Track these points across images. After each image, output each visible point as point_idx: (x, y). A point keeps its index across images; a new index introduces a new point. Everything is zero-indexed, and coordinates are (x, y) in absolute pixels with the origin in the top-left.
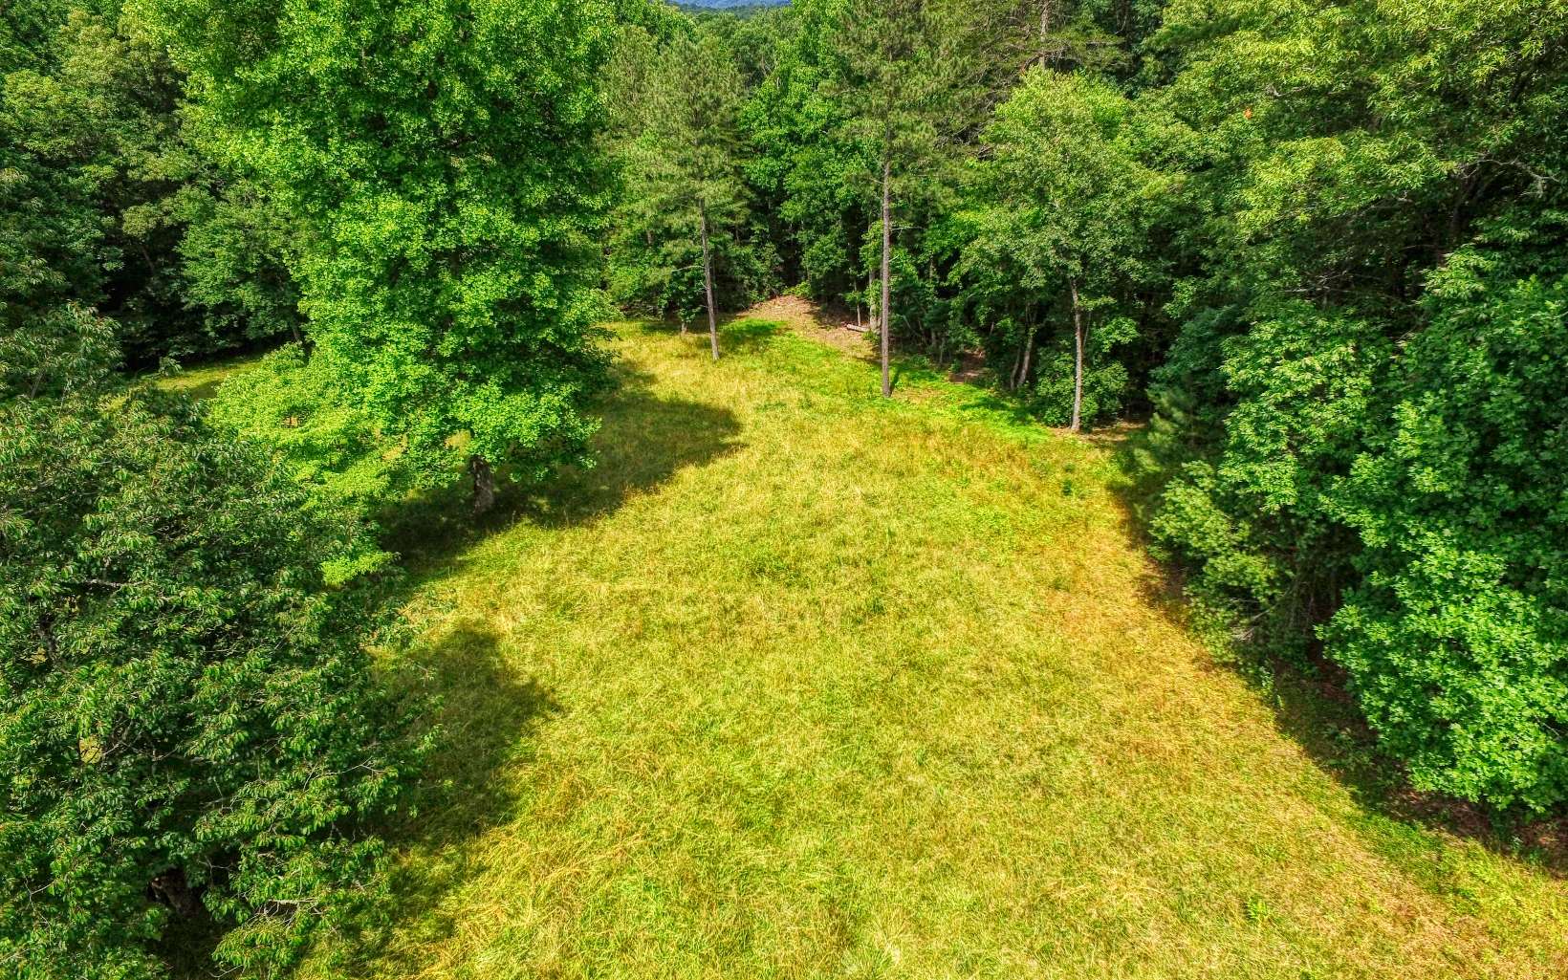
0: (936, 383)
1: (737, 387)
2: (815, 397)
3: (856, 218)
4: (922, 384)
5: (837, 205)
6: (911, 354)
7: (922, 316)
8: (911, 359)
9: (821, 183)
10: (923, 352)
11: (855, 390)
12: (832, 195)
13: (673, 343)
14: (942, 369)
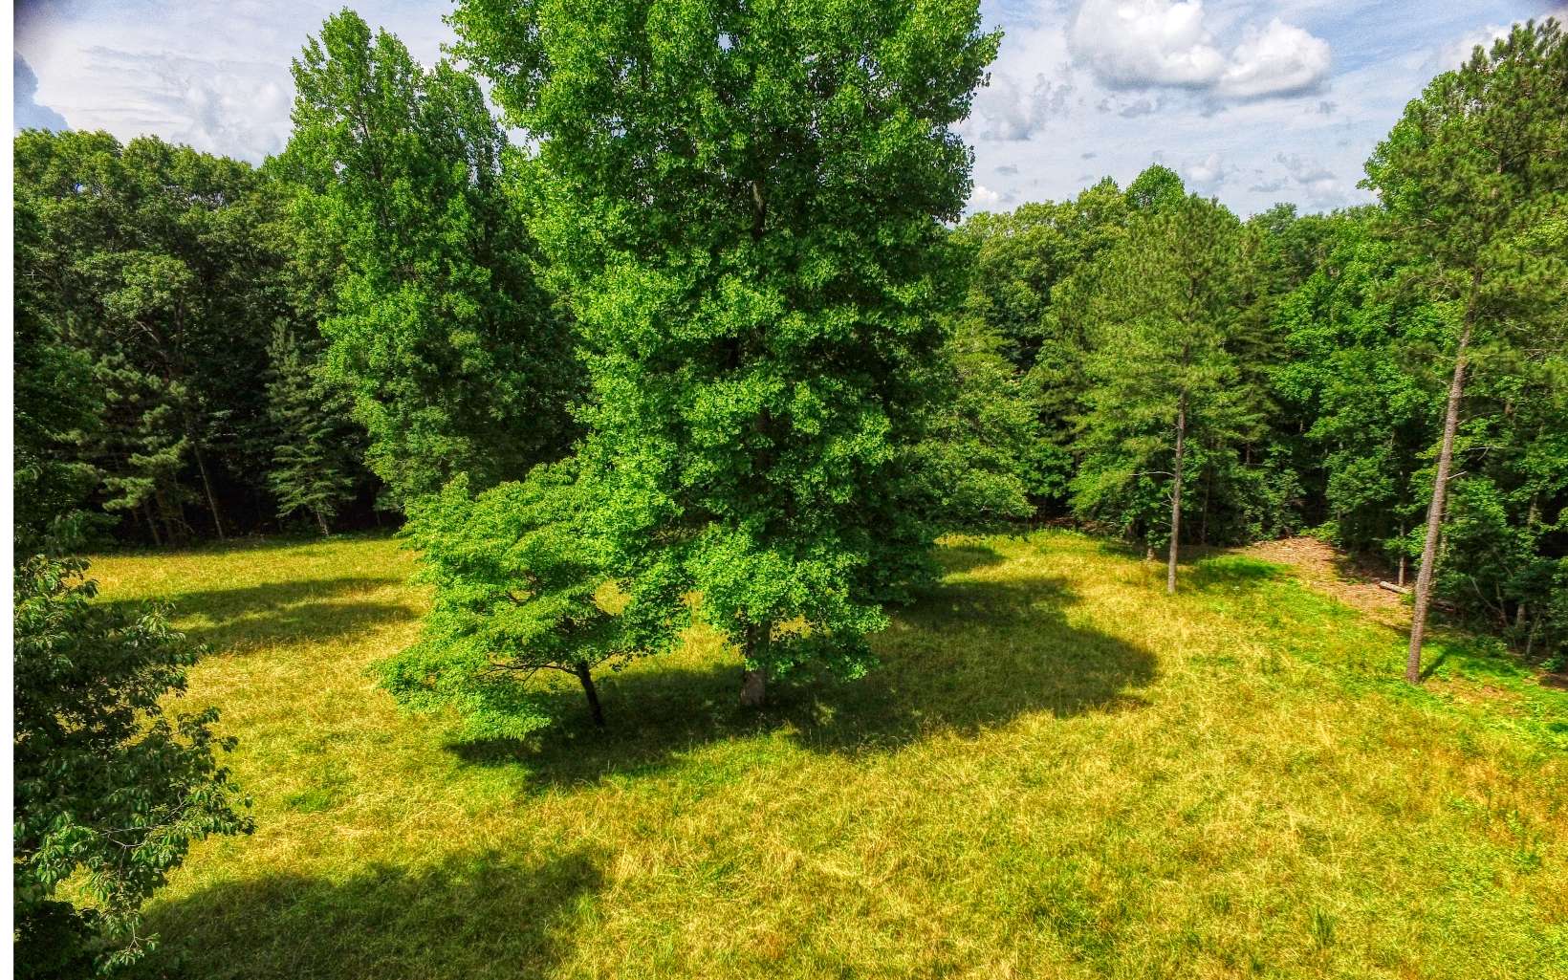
0: (1509, 681)
1: (1183, 628)
2: (1285, 661)
3: (1416, 433)
4: (1484, 677)
5: (1389, 418)
6: (1475, 633)
7: (1504, 579)
8: (1473, 639)
9: (1371, 387)
10: (1498, 633)
11: (1362, 665)
12: (1384, 406)
13: (1125, 568)
14: (1529, 663)
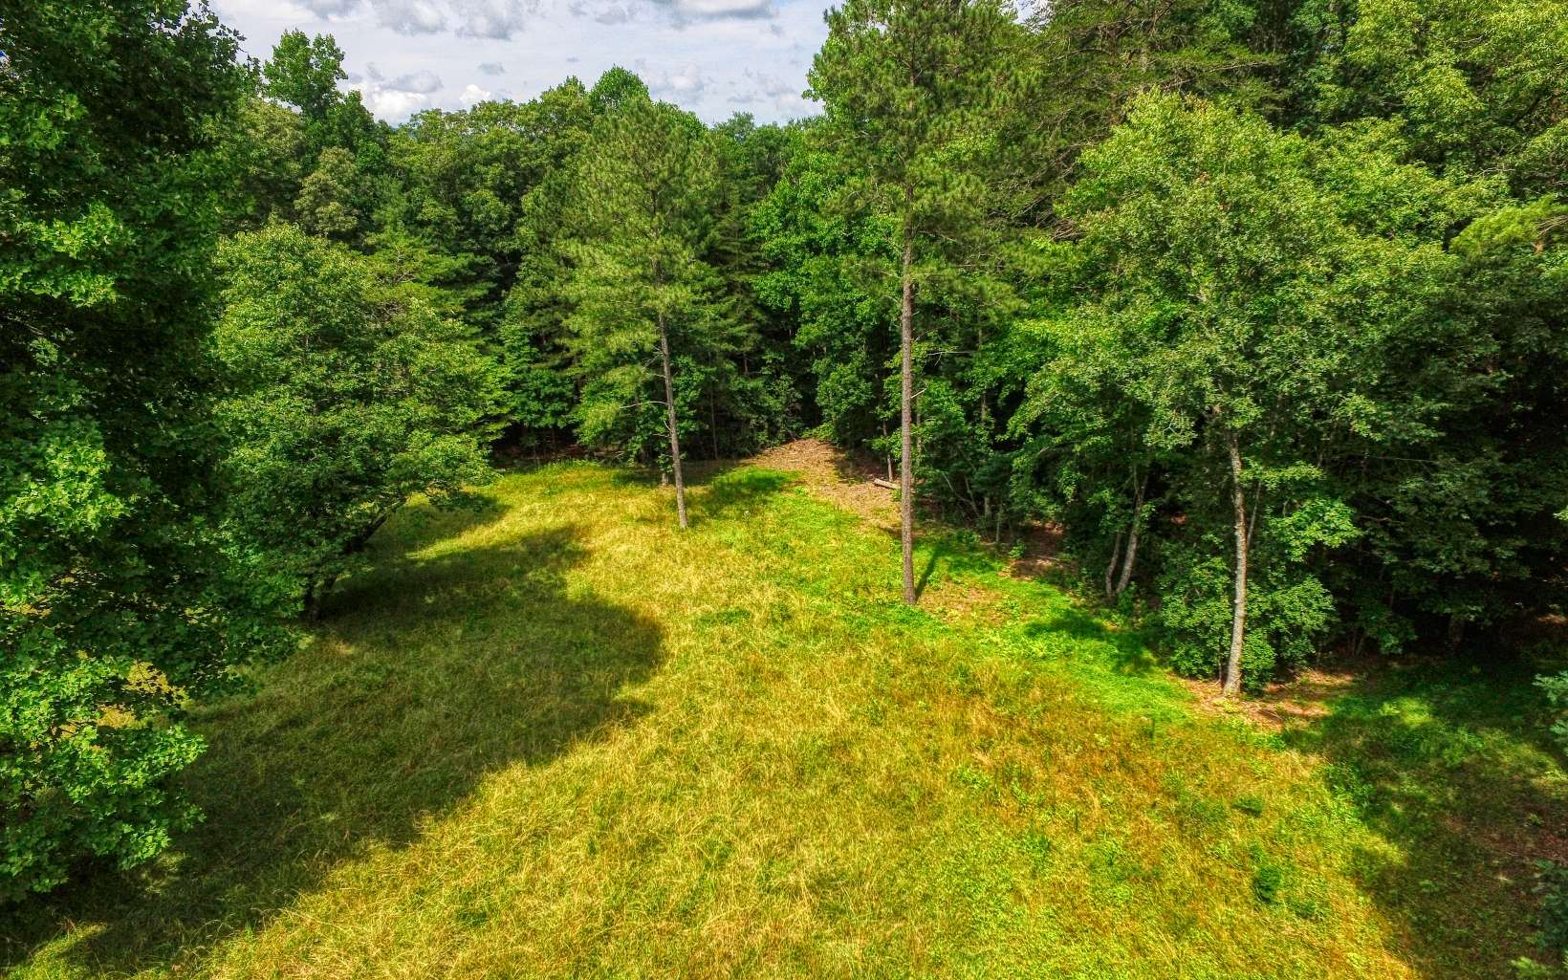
0: (989, 578)
1: (692, 578)
2: (795, 602)
3: (882, 340)
4: (972, 577)
5: (859, 325)
6: (956, 526)
7: (971, 474)
8: (955, 533)
9: (840, 296)
10: (972, 524)
11: (866, 587)
12: (852, 314)
14: (999, 554)
